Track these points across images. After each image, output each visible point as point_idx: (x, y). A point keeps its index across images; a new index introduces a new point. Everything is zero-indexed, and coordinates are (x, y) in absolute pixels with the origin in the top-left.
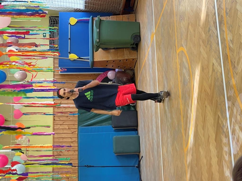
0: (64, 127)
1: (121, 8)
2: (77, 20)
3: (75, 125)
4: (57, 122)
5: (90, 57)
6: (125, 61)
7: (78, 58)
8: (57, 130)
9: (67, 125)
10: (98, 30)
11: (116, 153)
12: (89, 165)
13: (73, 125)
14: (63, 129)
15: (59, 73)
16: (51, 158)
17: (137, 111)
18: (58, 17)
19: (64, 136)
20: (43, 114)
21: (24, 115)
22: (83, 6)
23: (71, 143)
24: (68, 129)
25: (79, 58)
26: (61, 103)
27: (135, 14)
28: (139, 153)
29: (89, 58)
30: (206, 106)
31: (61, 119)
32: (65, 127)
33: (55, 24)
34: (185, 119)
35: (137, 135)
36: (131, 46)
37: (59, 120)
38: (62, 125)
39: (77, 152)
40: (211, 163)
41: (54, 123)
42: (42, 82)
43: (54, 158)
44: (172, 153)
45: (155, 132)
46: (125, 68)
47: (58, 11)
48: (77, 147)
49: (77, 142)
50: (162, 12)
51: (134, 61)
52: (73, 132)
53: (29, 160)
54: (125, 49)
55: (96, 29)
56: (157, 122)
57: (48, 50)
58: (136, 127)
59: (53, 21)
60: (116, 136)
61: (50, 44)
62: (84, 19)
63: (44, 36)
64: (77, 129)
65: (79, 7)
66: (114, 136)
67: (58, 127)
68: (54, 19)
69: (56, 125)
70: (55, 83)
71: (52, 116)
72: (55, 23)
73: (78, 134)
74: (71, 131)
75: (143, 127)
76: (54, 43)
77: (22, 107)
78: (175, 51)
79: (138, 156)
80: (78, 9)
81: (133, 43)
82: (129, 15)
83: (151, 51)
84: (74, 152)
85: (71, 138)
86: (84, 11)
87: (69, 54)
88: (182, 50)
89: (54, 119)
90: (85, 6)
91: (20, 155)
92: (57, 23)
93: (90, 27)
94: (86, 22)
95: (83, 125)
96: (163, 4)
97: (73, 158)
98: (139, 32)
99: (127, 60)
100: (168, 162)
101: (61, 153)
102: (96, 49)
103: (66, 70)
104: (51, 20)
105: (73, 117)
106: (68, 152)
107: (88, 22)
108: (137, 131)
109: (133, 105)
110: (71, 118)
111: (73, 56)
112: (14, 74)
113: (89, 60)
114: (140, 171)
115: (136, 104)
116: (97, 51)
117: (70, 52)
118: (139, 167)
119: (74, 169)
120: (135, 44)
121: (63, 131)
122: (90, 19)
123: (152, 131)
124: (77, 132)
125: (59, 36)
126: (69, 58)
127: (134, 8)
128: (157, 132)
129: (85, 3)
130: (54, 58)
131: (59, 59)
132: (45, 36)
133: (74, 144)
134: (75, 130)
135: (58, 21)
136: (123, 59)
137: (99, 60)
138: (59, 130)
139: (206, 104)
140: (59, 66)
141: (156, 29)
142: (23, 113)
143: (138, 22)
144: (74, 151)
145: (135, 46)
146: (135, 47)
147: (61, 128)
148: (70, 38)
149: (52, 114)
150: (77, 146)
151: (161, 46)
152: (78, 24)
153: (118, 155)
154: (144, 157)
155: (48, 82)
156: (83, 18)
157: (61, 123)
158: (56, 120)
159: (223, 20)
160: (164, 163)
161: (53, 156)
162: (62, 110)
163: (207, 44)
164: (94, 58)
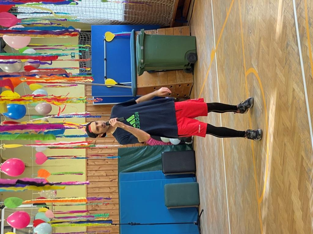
0: (100, 174)
1: (172, 19)
2: (115, 35)
3: (114, 171)
4: (91, 167)
5: (133, 83)
6: (178, 87)
7: (117, 83)
8: (92, 177)
9: (104, 172)
10: (142, 48)
11: (167, 207)
12: (134, 223)
13: (112, 171)
14: (99, 176)
15: (92, 104)
16: (84, 214)
17: (194, 152)
18: (90, 31)
19: (100, 185)
20: (73, 157)
21: (49, 160)
22: (122, 17)
23: (110, 194)
24: (105, 175)
25: (119, 84)
26: (97, 142)
27: (189, 27)
28: (198, 206)
29: (131, 84)
30: (285, 144)
31: (96, 163)
32: (102, 174)
33: (86, 41)
34: (258, 161)
35: (195, 182)
36: (185, 68)
37: (94, 164)
38: (97, 171)
39: (117, 206)
40: (294, 219)
41: (87, 168)
42: (72, 116)
43: (89, 215)
44: (242, 205)
45: (219, 178)
46: (178, 96)
47: (90, 24)
48: (118, 199)
49: (118, 193)
50: (225, 23)
51: (189, 86)
52: (112, 179)
53: (56, 217)
54: (177, 71)
55: (139, 46)
56: (221, 165)
57: (79, 74)
58: (194, 172)
59: (83, 37)
60: (168, 184)
61: (80, 67)
62: (124, 34)
63: (72, 57)
64: (118, 176)
65: (116, 19)
66: (166, 184)
67: (93, 174)
68: (85, 35)
69: (90, 171)
70: (87, 117)
71: (85, 159)
72: (87, 39)
73: (118, 183)
74: (110, 179)
75: (203, 172)
76: (85, 65)
77: (45, 149)
78: (243, 73)
79: (198, 209)
80: (116, 20)
81: (187, 64)
82: (182, 27)
83: (212, 74)
84: (114, 206)
85: (109, 188)
86: (123, 23)
87: (105, 79)
88: (252, 72)
89: (87, 164)
90: (125, 17)
91: (45, 212)
92: (89, 40)
93: (131, 43)
94: (126, 37)
95: (125, 170)
96: (226, 13)
97: (113, 214)
98: (195, 49)
99: (180, 86)
100: (237, 217)
101: (97, 207)
102: (140, 72)
103: (102, 100)
104: (81, 35)
105: (111, 160)
106: (106, 206)
107: (129, 37)
108: (195, 177)
109: (189, 143)
110: (109, 161)
111: (110, 82)
112: (35, 107)
113: (131, 86)
114: (200, 230)
115: (193, 143)
116: (141, 74)
117: (106, 77)
118: (198, 223)
119: (114, 228)
120: (190, 65)
121: (99, 179)
122: (132, 33)
123: (215, 177)
124: (117, 180)
125: (91, 56)
126: (104, 84)
127: (188, 19)
128: (221, 178)
129: (125, 14)
130: (86, 84)
131: (93, 86)
132: (74, 57)
133: (114, 195)
134: (115, 177)
135: (89, 37)
136: (176, 84)
137: (144, 86)
138: (94, 177)
139: (285, 141)
140: (93, 95)
141: (217, 45)
142: (48, 157)
143: (193, 35)
144: (114, 204)
145: (190, 67)
146: (190, 69)
147: (96, 174)
148: (106, 59)
149: (85, 157)
150: (118, 197)
151: (224, 67)
152: (116, 40)
153: (170, 209)
154: (204, 211)
155: (79, 116)
156: (121, 32)
157: (96, 168)
158: (89, 164)
159: (306, 33)
160: (232, 219)
161: (87, 211)
162: (97, 151)
163: (285, 64)
164: (137, 84)
